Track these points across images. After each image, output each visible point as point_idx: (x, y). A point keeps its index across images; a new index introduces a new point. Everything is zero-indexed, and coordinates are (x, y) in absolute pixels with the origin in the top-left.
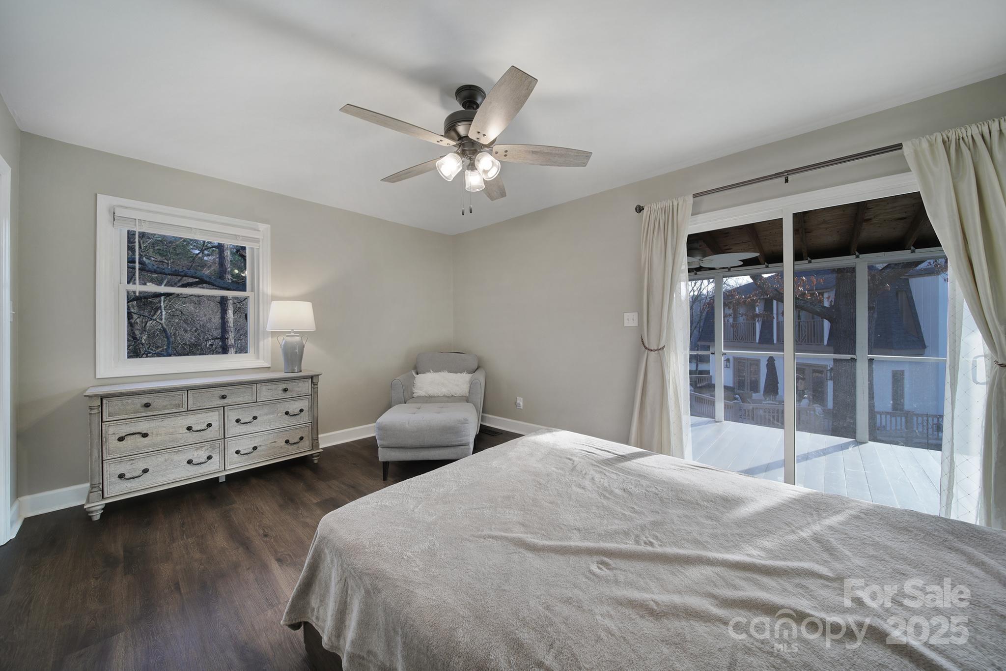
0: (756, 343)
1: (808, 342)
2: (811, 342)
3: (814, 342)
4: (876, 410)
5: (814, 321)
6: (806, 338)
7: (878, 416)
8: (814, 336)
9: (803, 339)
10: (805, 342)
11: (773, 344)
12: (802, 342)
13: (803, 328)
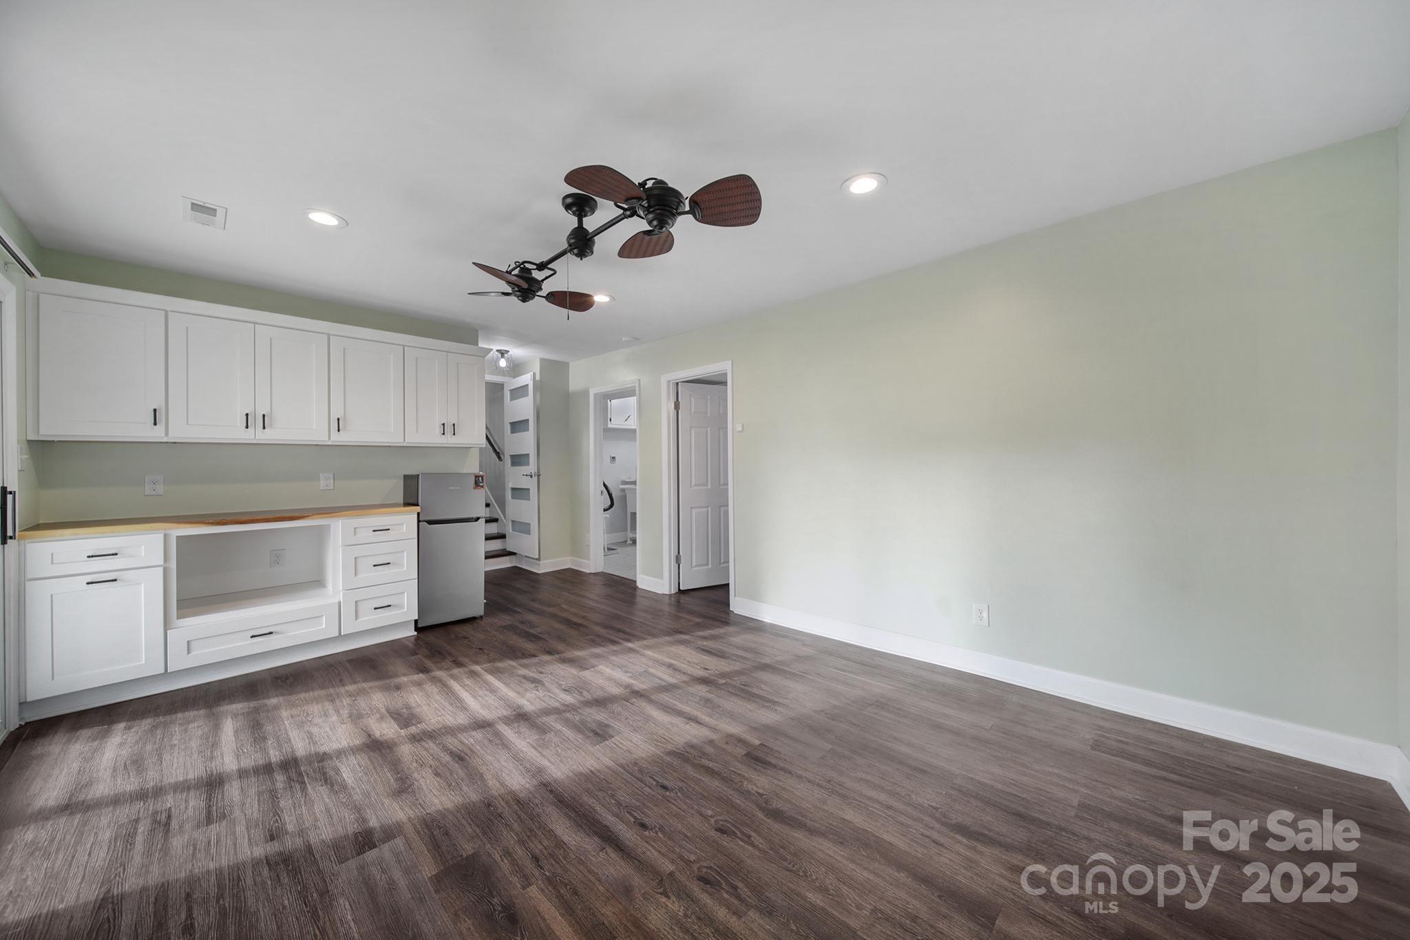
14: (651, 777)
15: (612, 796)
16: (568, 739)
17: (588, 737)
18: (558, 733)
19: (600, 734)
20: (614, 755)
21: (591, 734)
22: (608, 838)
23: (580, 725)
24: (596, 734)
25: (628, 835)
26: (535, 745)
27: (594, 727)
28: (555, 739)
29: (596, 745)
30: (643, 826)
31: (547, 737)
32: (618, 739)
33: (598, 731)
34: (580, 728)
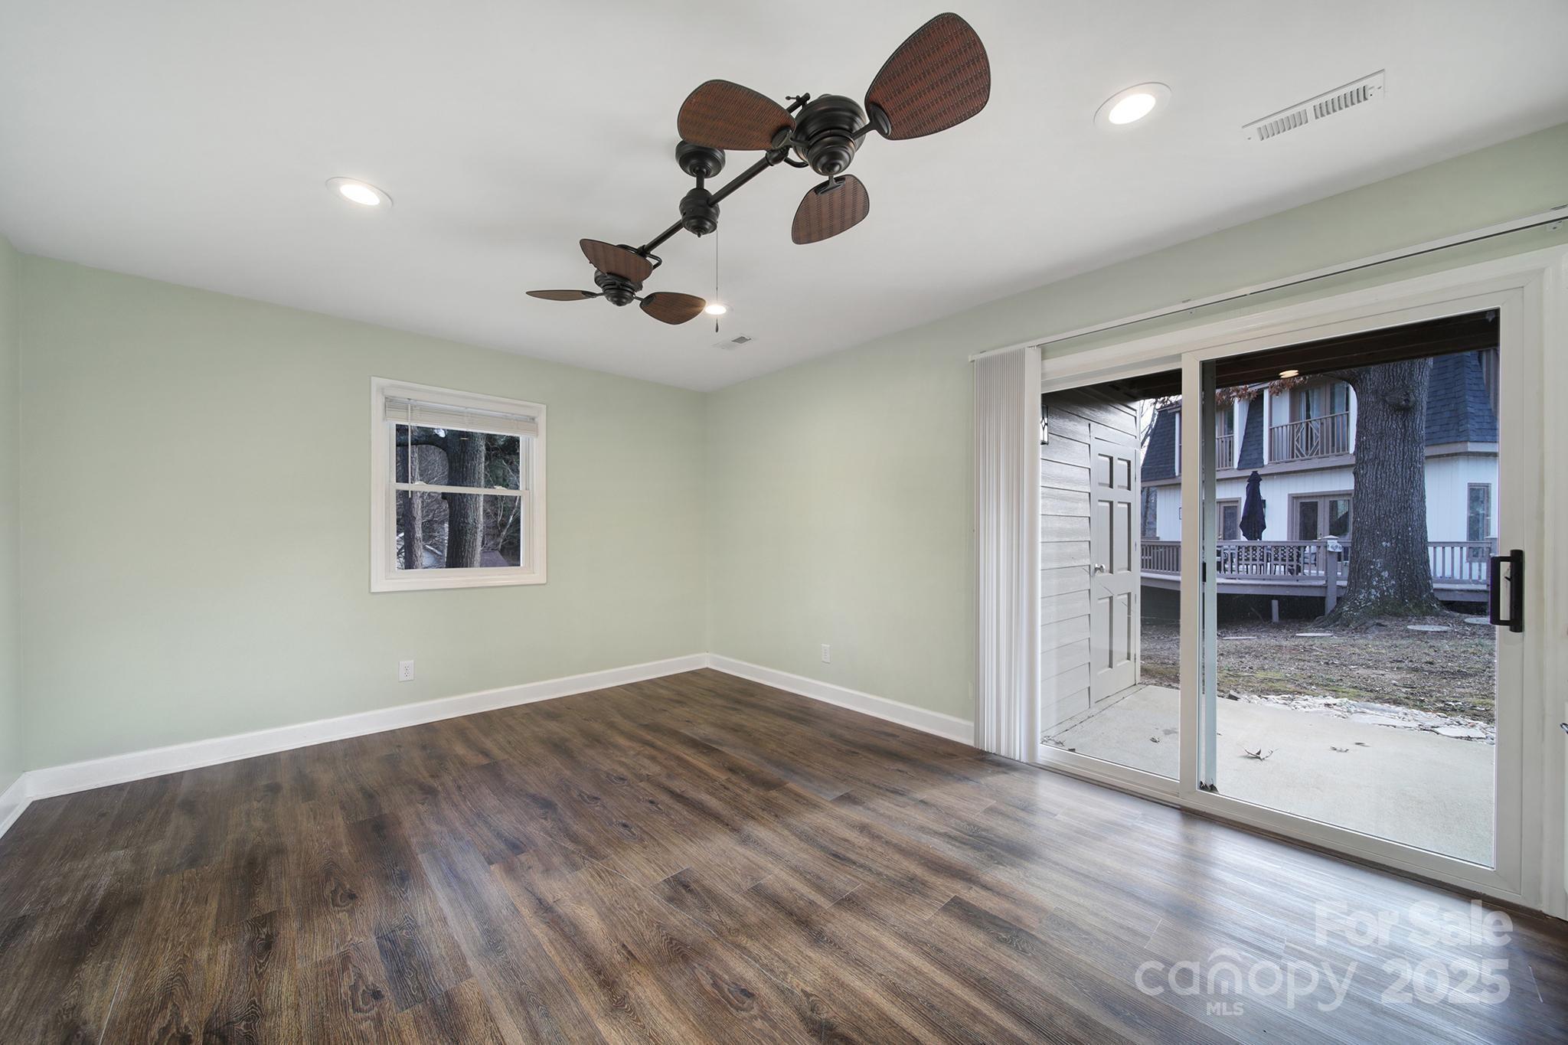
0: (1233, 469)
1: (1322, 453)
2: (1328, 452)
3: (1333, 452)
4: (1429, 541)
5: (1333, 418)
6: (1319, 447)
7: (1431, 549)
8: (1333, 445)
9: (1313, 451)
10: (1317, 454)
11: (1263, 466)
12: (1311, 455)
13: (1314, 431)
14: (634, 834)
15: (673, 820)
16: (721, 879)
17: (696, 881)
18: (737, 888)
19: (681, 888)
20: (666, 857)
21: (693, 886)
22: (679, 797)
23: (709, 901)
24: (686, 887)
25: (664, 798)
26: (760, 871)
27: (689, 899)
28: (738, 879)
29: (687, 869)
30: (652, 802)
31: (747, 885)
32: (658, 878)
33: (684, 891)
34: (709, 899)
